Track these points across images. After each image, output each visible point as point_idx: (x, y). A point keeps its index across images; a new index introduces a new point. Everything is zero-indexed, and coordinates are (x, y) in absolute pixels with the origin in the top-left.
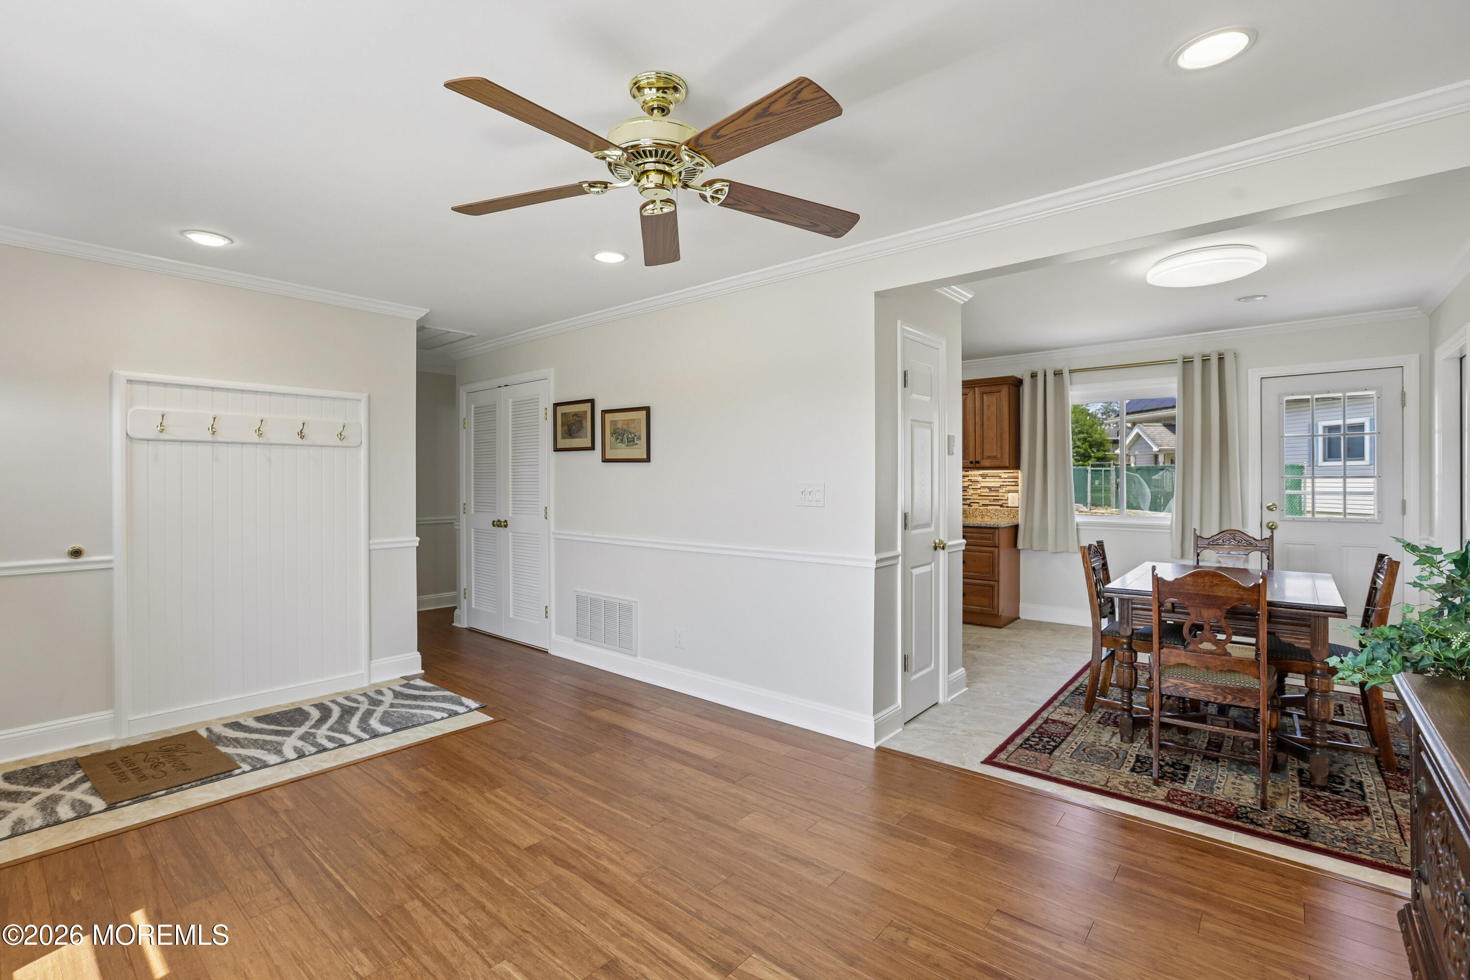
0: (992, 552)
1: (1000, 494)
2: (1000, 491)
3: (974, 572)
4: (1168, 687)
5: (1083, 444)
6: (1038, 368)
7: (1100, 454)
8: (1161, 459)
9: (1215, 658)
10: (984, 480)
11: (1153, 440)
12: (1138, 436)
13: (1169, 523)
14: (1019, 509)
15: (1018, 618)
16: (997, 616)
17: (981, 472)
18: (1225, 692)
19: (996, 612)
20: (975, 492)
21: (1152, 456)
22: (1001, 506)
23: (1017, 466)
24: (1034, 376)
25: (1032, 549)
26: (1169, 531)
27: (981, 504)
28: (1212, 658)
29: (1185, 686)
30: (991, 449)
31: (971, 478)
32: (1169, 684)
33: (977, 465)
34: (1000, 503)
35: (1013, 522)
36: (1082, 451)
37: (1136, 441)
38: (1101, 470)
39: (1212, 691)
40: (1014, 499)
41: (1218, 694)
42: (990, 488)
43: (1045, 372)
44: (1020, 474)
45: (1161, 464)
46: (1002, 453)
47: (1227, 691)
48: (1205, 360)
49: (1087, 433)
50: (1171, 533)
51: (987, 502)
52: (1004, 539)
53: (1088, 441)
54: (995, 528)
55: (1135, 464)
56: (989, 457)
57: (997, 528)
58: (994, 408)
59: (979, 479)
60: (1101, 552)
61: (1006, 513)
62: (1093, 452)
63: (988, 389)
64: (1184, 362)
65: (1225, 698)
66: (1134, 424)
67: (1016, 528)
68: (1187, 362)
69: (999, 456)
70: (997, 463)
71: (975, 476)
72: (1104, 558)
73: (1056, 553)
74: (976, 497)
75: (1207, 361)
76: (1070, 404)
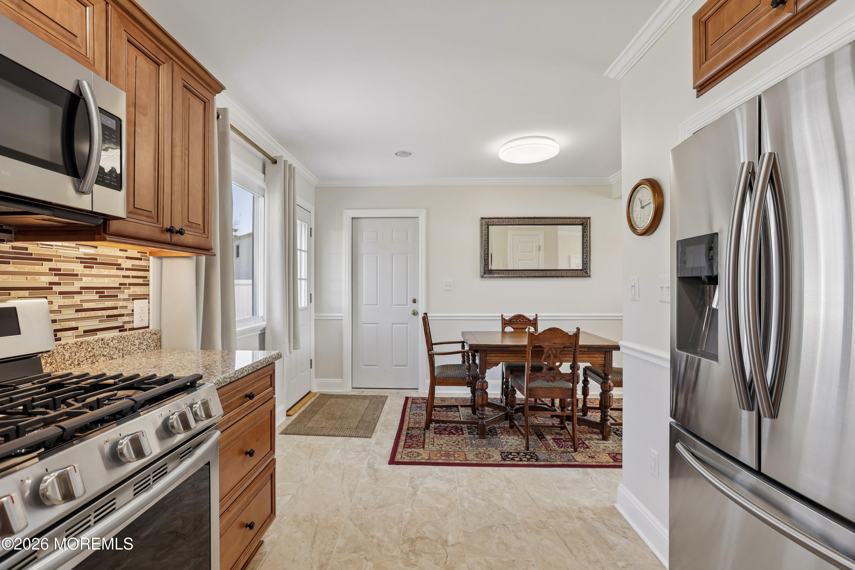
1: (120, 304)
2: (120, 296)
10: (87, 271)
20: (68, 301)
22: (121, 329)
31: (59, 265)
34: (119, 322)
42: (100, 291)
51: (95, 324)
59: (78, 268)
61: (137, 342)
71: (67, 260)
74: (70, 313)
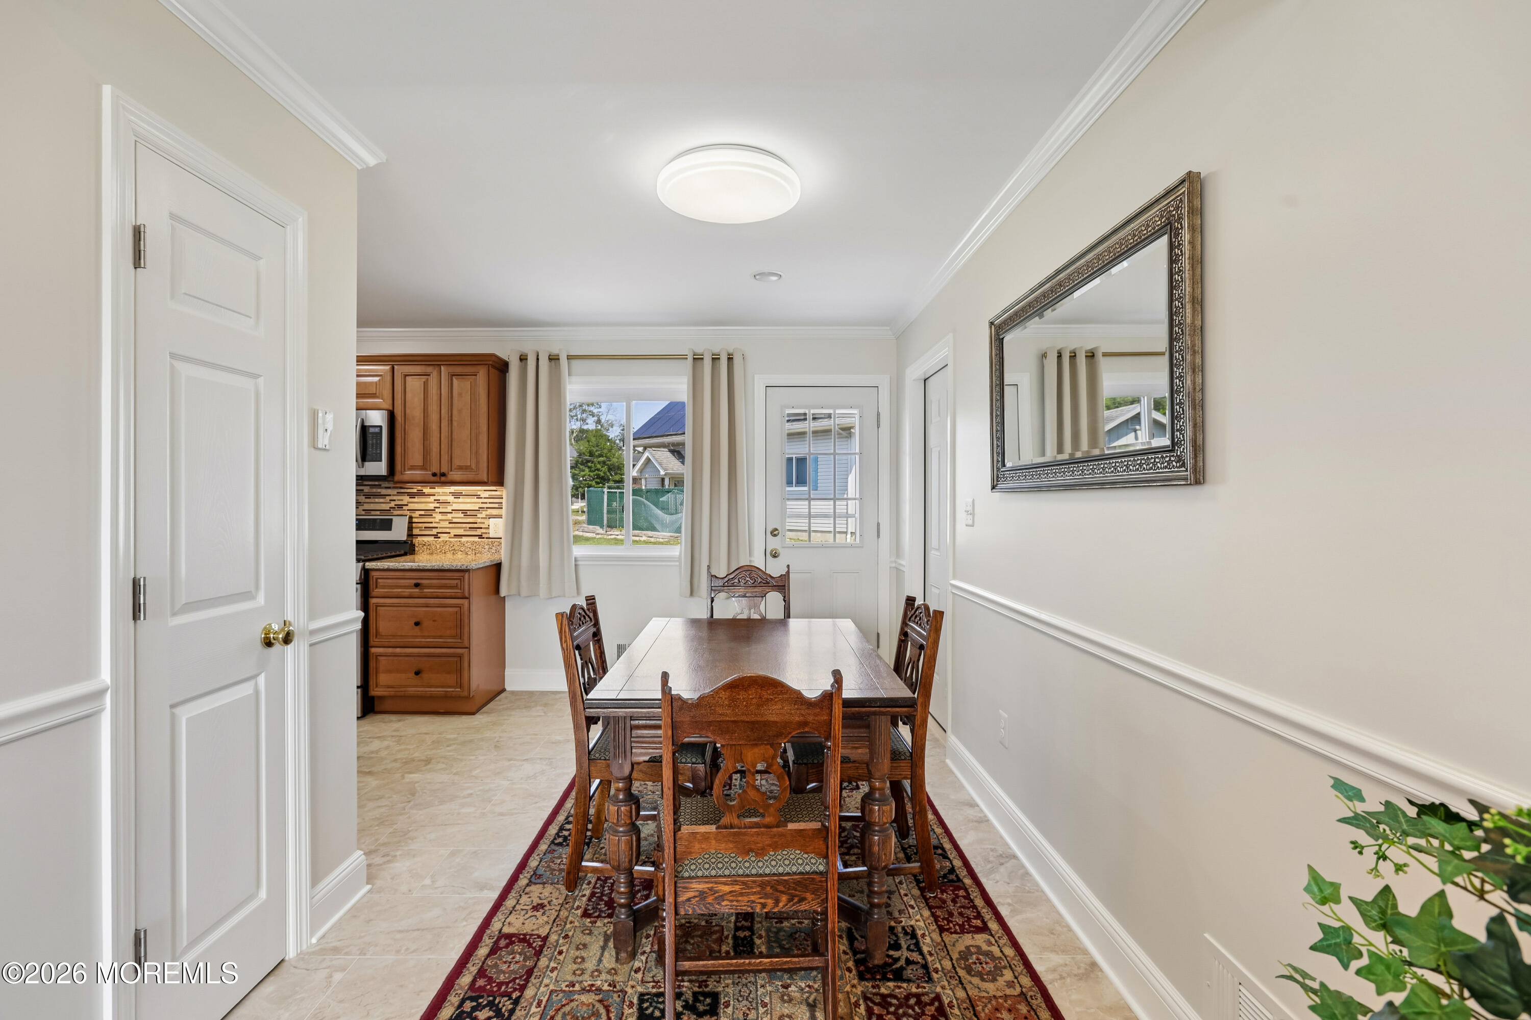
0: (459, 607)
1: (479, 520)
2: (479, 515)
3: (434, 637)
4: (689, 900)
5: (602, 467)
6: (529, 349)
7: (617, 478)
8: (667, 482)
9: (763, 834)
10: (456, 500)
11: (660, 464)
12: (648, 460)
13: (677, 554)
14: (502, 541)
15: (504, 690)
16: (468, 698)
17: (453, 489)
18: (777, 890)
19: (466, 694)
20: (444, 517)
21: (660, 479)
22: (480, 537)
23: (500, 482)
24: (523, 359)
25: (519, 595)
26: (677, 563)
27: (452, 535)
28: (758, 834)
29: (716, 892)
30: (463, 456)
32: (690, 894)
33: (443, 479)
34: (479, 532)
35: (495, 558)
36: (602, 474)
37: (647, 464)
38: (616, 492)
39: (759, 893)
40: (497, 527)
41: (766, 896)
42: (464, 512)
43: (538, 356)
44: (503, 492)
45: (667, 487)
46: (478, 463)
47: (781, 888)
48: (715, 359)
49: (606, 457)
50: (680, 566)
51: (461, 532)
52: (478, 586)
53: (607, 465)
54: (463, 572)
55: (646, 486)
56: (460, 468)
57: (467, 571)
58: (468, 398)
59: (451, 498)
60: (591, 615)
61: (486, 547)
62: (612, 475)
63: (458, 370)
64: (694, 359)
65: (777, 901)
66: (645, 448)
67: (498, 566)
68: (698, 359)
69: (473, 466)
70: (470, 476)
71: (444, 494)
72: (596, 624)
73: (551, 598)
74: (446, 524)
75: (717, 361)
76: (568, 403)
